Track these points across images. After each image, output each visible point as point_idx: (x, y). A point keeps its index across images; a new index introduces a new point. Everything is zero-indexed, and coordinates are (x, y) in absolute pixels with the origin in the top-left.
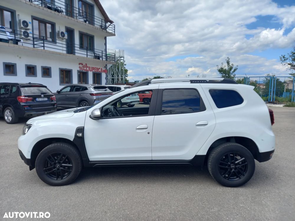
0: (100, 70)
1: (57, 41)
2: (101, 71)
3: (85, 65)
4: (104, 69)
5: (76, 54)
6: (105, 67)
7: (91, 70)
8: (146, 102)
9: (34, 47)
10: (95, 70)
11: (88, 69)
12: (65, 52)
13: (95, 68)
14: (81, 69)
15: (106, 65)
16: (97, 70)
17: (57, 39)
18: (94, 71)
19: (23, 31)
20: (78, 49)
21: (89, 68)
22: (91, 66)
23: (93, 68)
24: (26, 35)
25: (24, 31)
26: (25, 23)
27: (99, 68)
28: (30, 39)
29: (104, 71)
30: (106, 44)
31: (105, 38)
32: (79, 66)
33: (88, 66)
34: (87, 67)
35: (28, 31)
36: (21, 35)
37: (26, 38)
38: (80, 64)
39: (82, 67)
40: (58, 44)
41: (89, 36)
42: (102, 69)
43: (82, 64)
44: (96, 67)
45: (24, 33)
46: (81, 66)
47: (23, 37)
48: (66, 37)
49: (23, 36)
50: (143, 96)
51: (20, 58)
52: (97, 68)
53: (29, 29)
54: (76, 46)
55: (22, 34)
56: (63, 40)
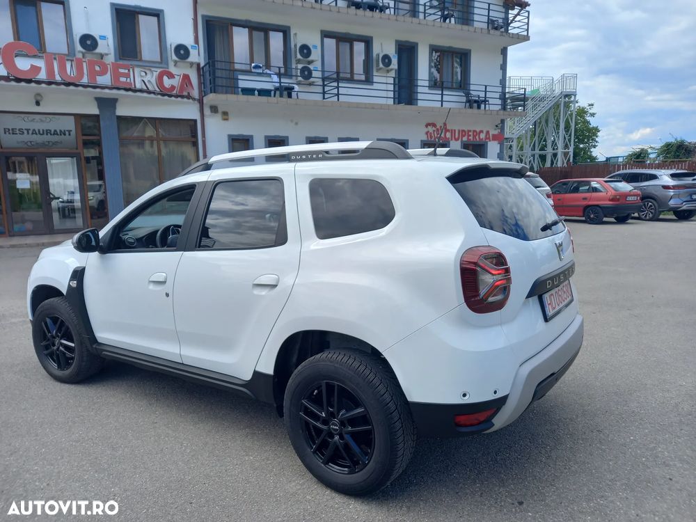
0: (483, 136)
1: (375, 79)
2: (486, 138)
3: (441, 127)
4: (493, 132)
5: (420, 103)
6: (497, 126)
7: (457, 136)
8: (592, 216)
9: (324, 98)
10: (469, 136)
11: (448, 135)
12: (391, 102)
13: (469, 131)
14: (431, 137)
15: (503, 121)
16: (474, 136)
17: (375, 73)
18: (465, 139)
19: (300, 66)
20: (426, 90)
21: (453, 132)
22: (456, 128)
23: (463, 133)
24: (307, 73)
25: (303, 68)
26: (306, 50)
27: (481, 132)
28: (313, 82)
29: (495, 138)
30: (504, 67)
31: (504, 52)
32: (426, 130)
33: (448, 128)
34: (447, 130)
35: (311, 67)
36: (297, 76)
37: (307, 82)
38: (427, 126)
39: (434, 131)
40: (375, 86)
41: (457, 53)
42: (488, 132)
43: (434, 125)
44: (472, 129)
45: (303, 70)
46: (430, 129)
47: (300, 81)
48: (394, 64)
49: (300, 79)
50: (585, 199)
51: (296, 124)
52: (474, 131)
53: (312, 62)
54: (420, 83)
55: (299, 74)
56: (388, 75)
